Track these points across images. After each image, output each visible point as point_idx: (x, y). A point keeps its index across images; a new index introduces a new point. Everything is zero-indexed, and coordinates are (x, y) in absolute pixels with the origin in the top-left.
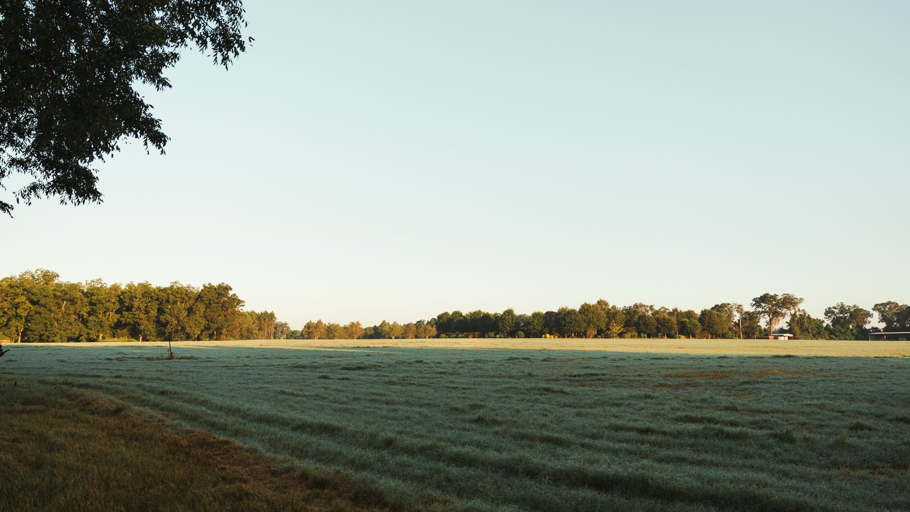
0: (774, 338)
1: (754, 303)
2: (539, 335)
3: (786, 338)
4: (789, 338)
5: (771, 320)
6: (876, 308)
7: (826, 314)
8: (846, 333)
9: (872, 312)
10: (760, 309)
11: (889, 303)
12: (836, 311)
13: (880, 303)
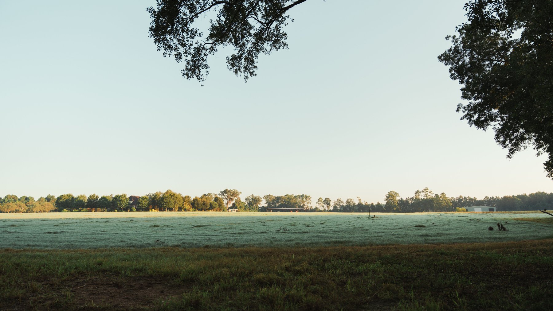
0: (231, 211)
1: (221, 193)
2: (147, 209)
3: (235, 211)
4: (236, 211)
5: (228, 202)
6: (265, 197)
7: (246, 200)
8: (254, 209)
9: (262, 199)
10: (223, 197)
11: (269, 195)
12: (250, 198)
13: (266, 195)
